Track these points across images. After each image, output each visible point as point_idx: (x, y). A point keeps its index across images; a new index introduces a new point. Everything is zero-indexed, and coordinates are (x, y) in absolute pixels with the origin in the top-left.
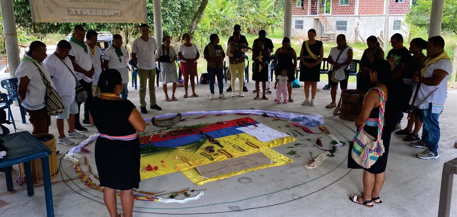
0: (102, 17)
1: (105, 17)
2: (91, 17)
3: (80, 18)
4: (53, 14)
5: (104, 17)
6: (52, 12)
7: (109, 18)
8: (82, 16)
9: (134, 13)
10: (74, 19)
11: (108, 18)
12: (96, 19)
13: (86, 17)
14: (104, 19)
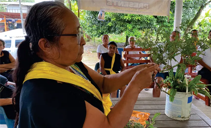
0: (133, 9)
1: (136, 9)
2: (124, 8)
3: (115, 9)
4: (94, 4)
5: (135, 9)
6: (93, 2)
7: (139, 10)
10: (110, 9)
11: (138, 10)
12: (128, 10)
13: (120, 8)
14: (135, 11)
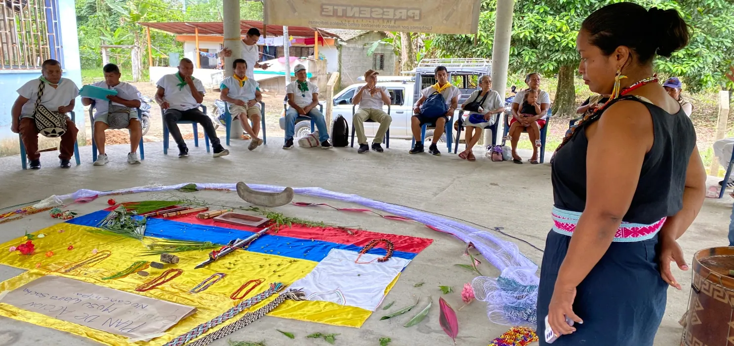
0: (381, 21)
1: (388, 21)
2: (360, 20)
3: (340, 22)
4: (296, 14)
5: (386, 21)
6: (294, 11)
7: (395, 23)
8: (344, 18)
9: (448, 16)
10: (329, 23)
11: (392, 24)
12: (369, 23)
13: (351, 21)
14: (384, 24)
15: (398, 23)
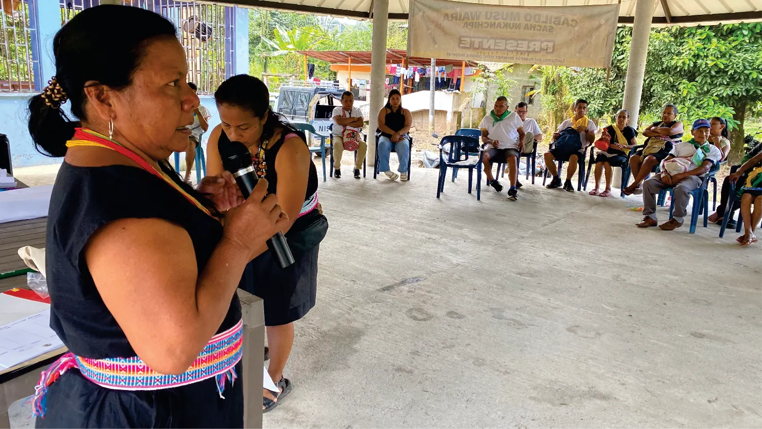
0: (515, 53)
1: (522, 53)
2: (495, 52)
3: (476, 54)
4: (436, 46)
6: (435, 42)
7: (528, 55)
8: (480, 50)
9: (582, 48)
10: (466, 55)
11: (526, 56)
12: (503, 55)
13: (486, 52)
15: (531, 56)
